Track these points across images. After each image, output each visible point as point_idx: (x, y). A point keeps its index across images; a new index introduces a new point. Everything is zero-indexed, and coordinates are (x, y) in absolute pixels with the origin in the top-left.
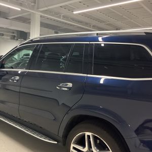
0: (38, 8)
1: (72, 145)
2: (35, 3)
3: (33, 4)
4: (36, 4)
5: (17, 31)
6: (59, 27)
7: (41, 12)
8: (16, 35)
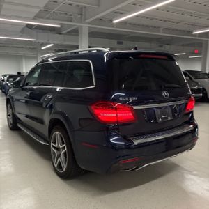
2: (82, 14)
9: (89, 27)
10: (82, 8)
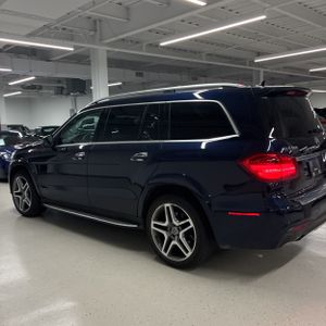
0: (101, 40)
1: (153, 222)
2: (96, 31)
3: (92, 33)
4: (98, 32)
5: (67, 79)
6: (145, 63)
7: (108, 44)
8: (65, 86)
9: (108, 51)
10: (95, 21)
